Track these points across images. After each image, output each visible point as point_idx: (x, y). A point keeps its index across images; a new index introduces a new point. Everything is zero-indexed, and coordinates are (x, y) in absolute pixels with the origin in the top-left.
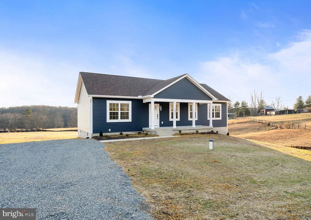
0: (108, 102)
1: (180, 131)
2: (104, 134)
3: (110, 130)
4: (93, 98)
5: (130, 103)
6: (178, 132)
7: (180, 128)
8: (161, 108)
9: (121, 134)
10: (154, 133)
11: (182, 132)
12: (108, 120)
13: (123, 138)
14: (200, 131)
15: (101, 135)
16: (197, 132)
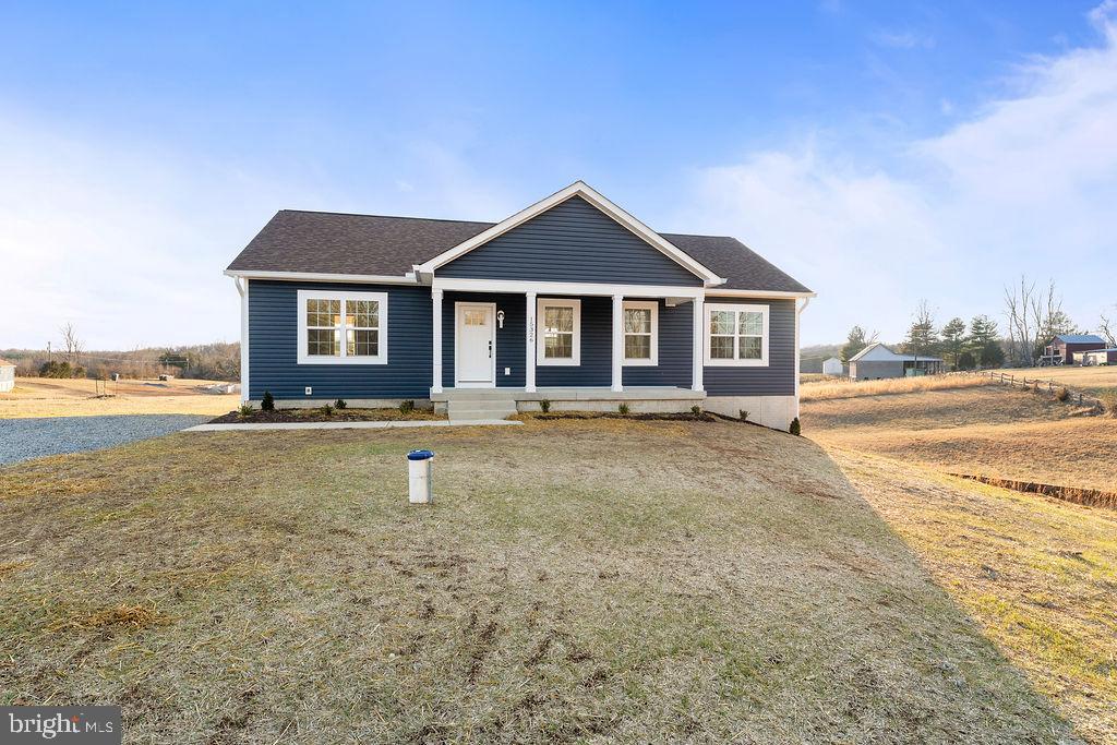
0: (304, 297)
1: (545, 405)
2: (278, 404)
3: (309, 390)
4: (253, 282)
5: (382, 298)
6: (537, 407)
7: (551, 392)
8: (501, 319)
9: (341, 406)
10: (442, 406)
11: (553, 407)
12: (304, 357)
13: (345, 418)
14: (636, 409)
15: (268, 405)
16: (624, 409)
